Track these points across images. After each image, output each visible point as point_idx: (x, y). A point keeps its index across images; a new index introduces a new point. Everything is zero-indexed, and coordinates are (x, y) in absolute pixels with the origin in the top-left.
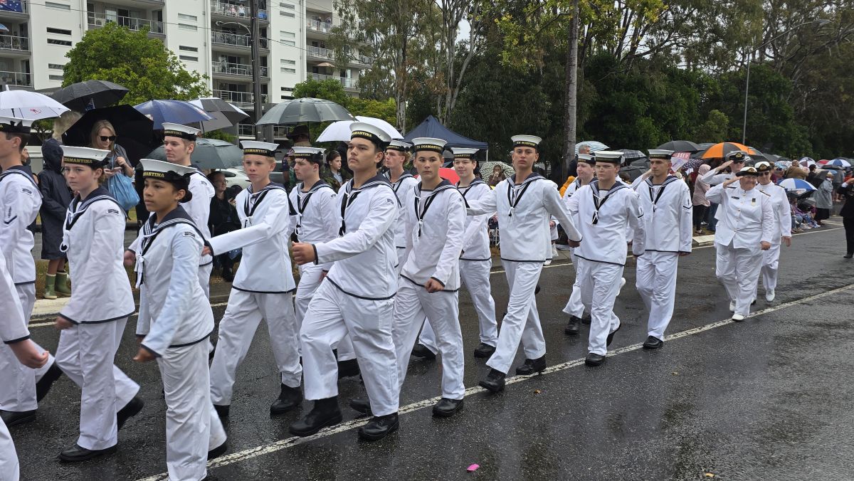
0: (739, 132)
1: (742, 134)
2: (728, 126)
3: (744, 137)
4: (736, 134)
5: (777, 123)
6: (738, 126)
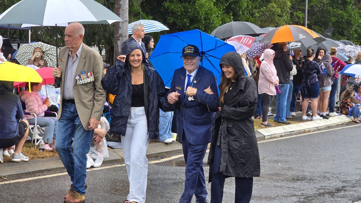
0: (301, 16)
1: (304, 19)
2: (290, 9)
3: (307, 21)
4: (299, 18)
5: (337, 8)
6: (300, 10)
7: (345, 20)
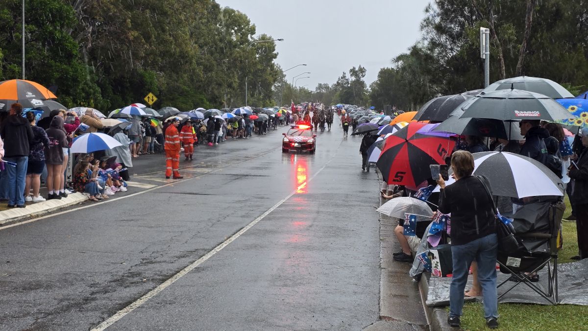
1: (21, 72)
3: (24, 76)
5: (60, 61)
6: (15, 62)
7: (71, 76)
